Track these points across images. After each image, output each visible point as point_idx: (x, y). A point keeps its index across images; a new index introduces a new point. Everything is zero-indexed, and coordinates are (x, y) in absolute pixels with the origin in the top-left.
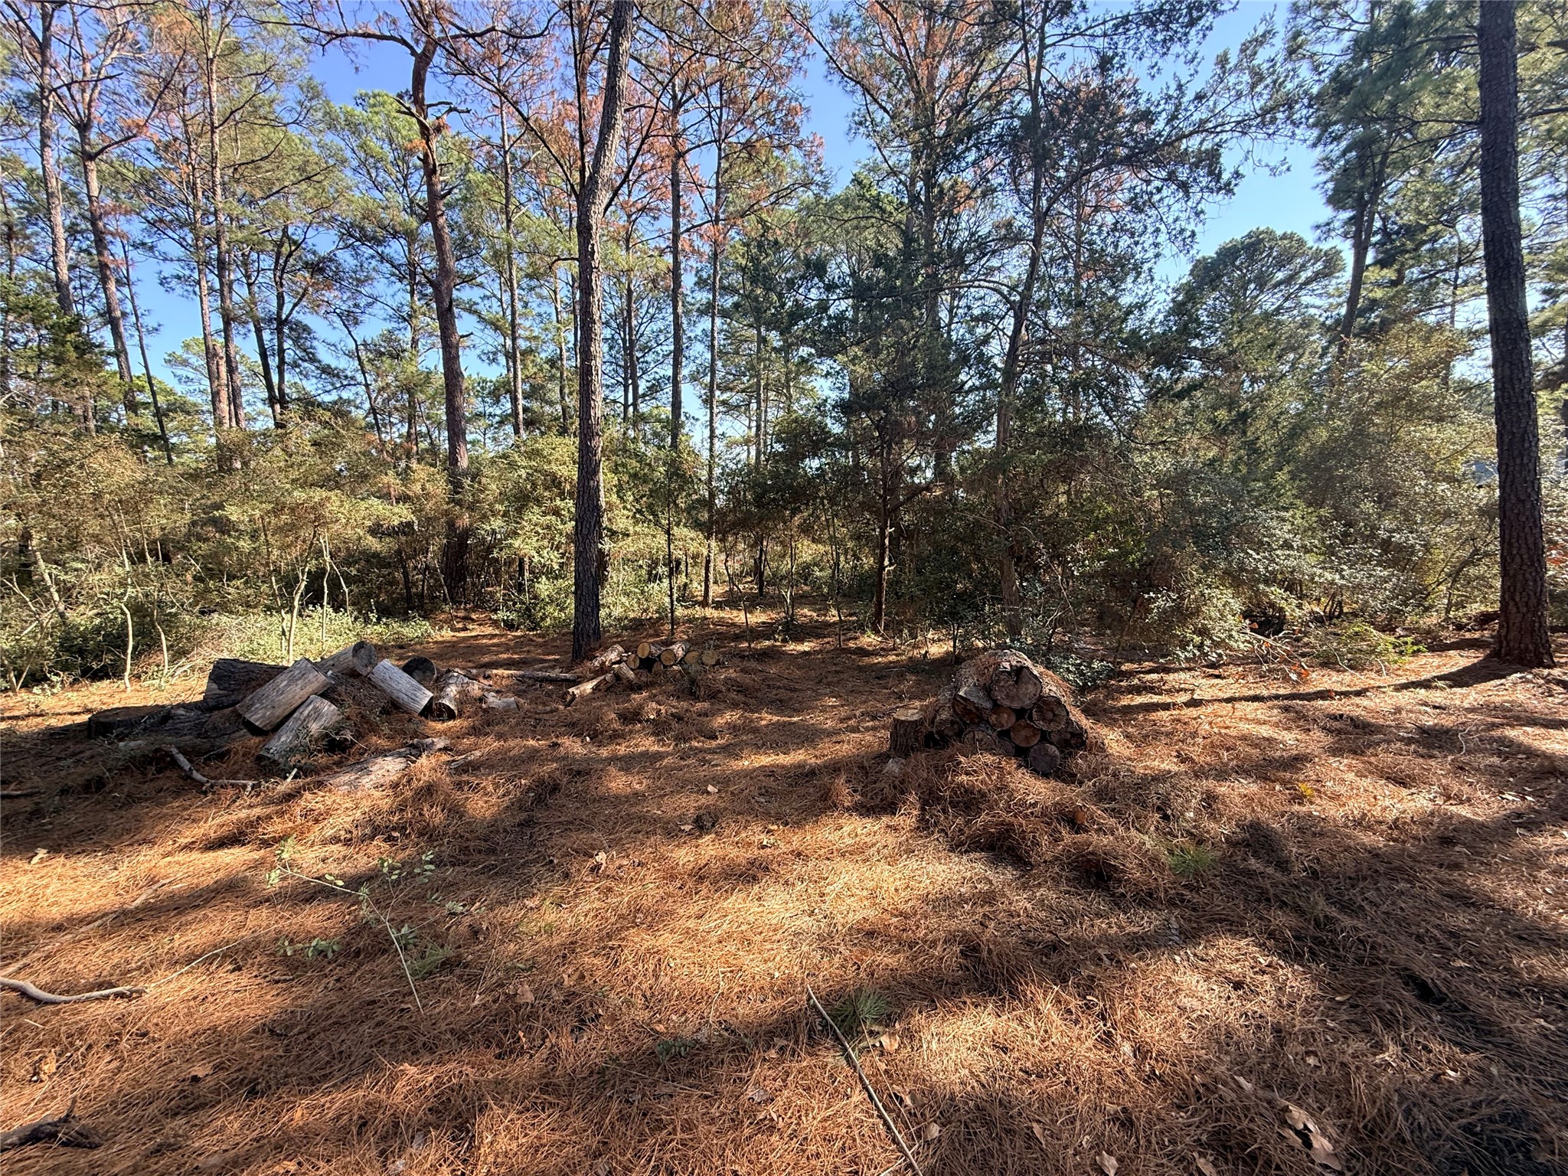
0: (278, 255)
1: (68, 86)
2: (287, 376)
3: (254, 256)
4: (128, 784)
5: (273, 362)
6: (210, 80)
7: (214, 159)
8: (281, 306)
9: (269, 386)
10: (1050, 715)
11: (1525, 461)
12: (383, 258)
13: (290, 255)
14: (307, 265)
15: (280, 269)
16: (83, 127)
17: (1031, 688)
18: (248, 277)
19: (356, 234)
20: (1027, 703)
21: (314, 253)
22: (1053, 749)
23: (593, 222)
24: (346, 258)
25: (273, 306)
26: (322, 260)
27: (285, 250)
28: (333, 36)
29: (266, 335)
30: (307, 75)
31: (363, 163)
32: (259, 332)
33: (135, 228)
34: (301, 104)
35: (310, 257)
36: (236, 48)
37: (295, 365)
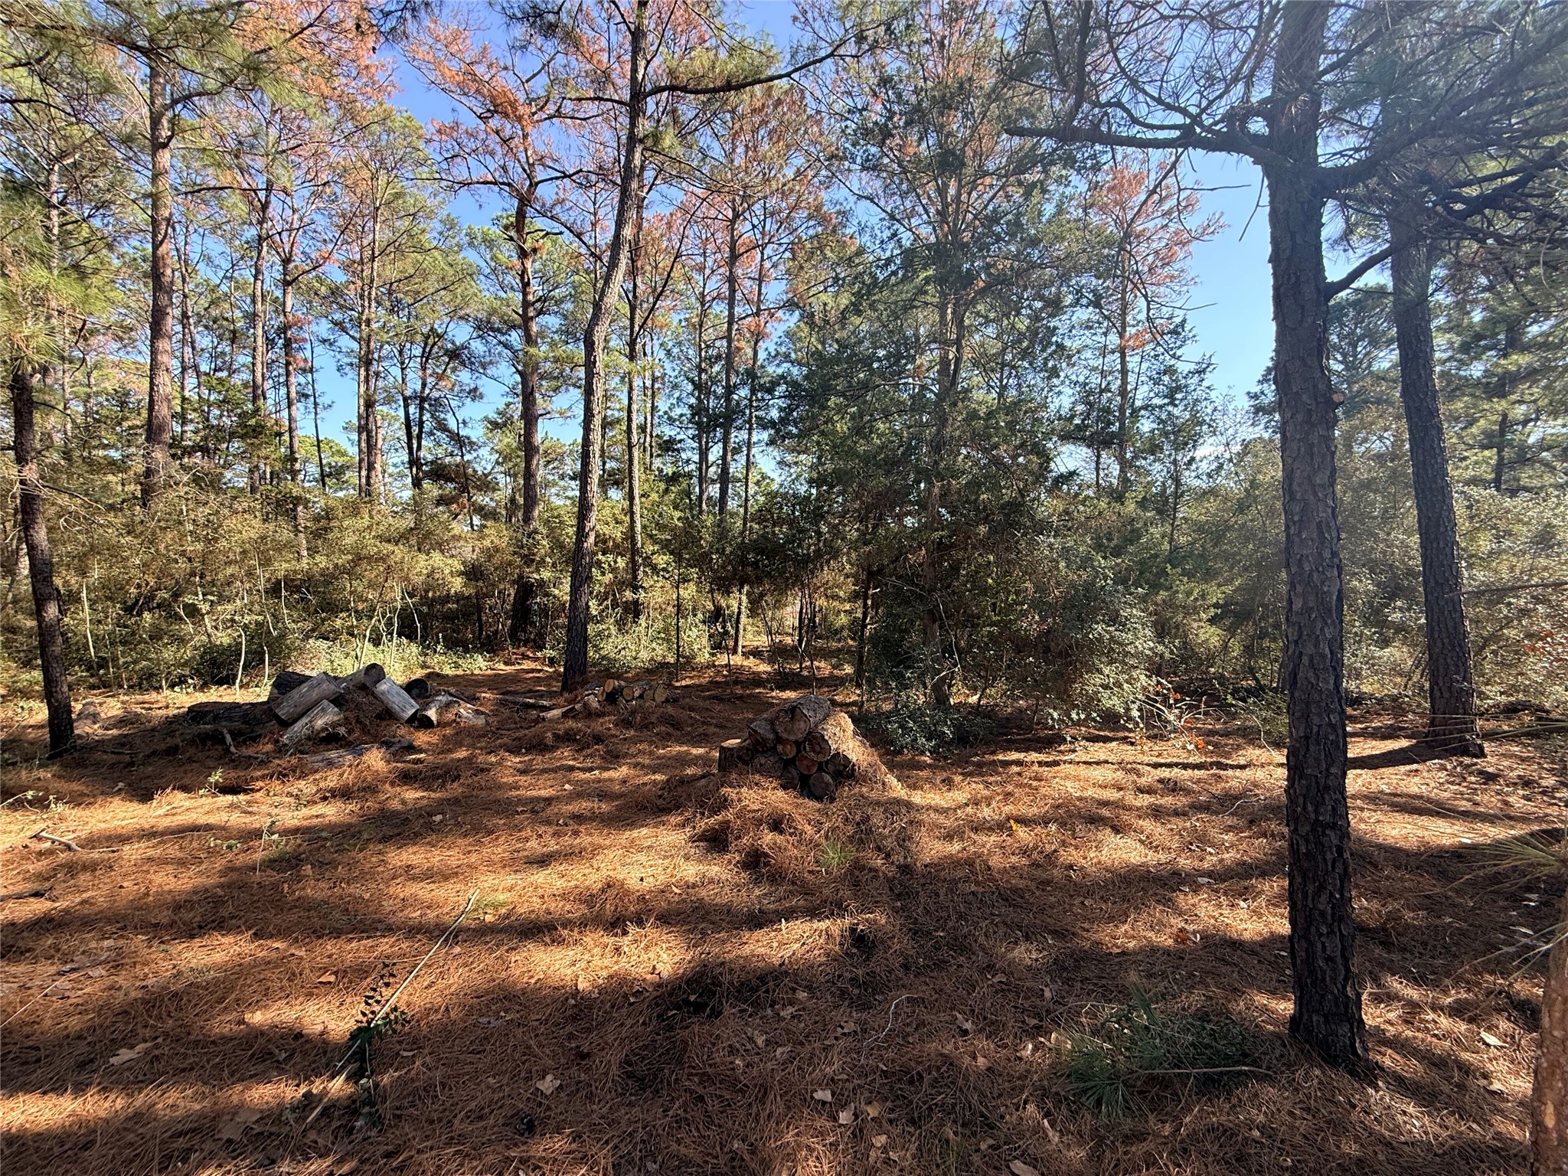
0: (426, 344)
1: (280, 234)
2: (424, 443)
3: (408, 345)
4: (192, 750)
5: (415, 430)
6: (375, 222)
7: (372, 281)
8: (424, 385)
9: (411, 453)
10: (818, 748)
11: (1442, 545)
12: (506, 346)
13: (435, 344)
14: (447, 352)
15: (426, 356)
16: (286, 261)
17: (802, 725)
18: (402, 363)
19: (484, 327)
20: (800, 736)
21: (453, 343)
22: (828, 778)
23: (595, 339)
24: (478, 347)
25: (419, 388)
26: (457, 349)
27: (430, 341)
28: (463, 184)
29: (412, 409)
30: (445, 213)
31: (494, 270)
32: (406, 407)
33: (323, 328)
34: (441, 233)
35: (449, 346)
36: (398, 196)
37: (431, 434)
